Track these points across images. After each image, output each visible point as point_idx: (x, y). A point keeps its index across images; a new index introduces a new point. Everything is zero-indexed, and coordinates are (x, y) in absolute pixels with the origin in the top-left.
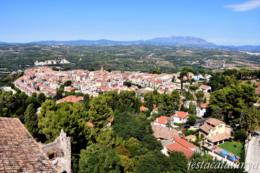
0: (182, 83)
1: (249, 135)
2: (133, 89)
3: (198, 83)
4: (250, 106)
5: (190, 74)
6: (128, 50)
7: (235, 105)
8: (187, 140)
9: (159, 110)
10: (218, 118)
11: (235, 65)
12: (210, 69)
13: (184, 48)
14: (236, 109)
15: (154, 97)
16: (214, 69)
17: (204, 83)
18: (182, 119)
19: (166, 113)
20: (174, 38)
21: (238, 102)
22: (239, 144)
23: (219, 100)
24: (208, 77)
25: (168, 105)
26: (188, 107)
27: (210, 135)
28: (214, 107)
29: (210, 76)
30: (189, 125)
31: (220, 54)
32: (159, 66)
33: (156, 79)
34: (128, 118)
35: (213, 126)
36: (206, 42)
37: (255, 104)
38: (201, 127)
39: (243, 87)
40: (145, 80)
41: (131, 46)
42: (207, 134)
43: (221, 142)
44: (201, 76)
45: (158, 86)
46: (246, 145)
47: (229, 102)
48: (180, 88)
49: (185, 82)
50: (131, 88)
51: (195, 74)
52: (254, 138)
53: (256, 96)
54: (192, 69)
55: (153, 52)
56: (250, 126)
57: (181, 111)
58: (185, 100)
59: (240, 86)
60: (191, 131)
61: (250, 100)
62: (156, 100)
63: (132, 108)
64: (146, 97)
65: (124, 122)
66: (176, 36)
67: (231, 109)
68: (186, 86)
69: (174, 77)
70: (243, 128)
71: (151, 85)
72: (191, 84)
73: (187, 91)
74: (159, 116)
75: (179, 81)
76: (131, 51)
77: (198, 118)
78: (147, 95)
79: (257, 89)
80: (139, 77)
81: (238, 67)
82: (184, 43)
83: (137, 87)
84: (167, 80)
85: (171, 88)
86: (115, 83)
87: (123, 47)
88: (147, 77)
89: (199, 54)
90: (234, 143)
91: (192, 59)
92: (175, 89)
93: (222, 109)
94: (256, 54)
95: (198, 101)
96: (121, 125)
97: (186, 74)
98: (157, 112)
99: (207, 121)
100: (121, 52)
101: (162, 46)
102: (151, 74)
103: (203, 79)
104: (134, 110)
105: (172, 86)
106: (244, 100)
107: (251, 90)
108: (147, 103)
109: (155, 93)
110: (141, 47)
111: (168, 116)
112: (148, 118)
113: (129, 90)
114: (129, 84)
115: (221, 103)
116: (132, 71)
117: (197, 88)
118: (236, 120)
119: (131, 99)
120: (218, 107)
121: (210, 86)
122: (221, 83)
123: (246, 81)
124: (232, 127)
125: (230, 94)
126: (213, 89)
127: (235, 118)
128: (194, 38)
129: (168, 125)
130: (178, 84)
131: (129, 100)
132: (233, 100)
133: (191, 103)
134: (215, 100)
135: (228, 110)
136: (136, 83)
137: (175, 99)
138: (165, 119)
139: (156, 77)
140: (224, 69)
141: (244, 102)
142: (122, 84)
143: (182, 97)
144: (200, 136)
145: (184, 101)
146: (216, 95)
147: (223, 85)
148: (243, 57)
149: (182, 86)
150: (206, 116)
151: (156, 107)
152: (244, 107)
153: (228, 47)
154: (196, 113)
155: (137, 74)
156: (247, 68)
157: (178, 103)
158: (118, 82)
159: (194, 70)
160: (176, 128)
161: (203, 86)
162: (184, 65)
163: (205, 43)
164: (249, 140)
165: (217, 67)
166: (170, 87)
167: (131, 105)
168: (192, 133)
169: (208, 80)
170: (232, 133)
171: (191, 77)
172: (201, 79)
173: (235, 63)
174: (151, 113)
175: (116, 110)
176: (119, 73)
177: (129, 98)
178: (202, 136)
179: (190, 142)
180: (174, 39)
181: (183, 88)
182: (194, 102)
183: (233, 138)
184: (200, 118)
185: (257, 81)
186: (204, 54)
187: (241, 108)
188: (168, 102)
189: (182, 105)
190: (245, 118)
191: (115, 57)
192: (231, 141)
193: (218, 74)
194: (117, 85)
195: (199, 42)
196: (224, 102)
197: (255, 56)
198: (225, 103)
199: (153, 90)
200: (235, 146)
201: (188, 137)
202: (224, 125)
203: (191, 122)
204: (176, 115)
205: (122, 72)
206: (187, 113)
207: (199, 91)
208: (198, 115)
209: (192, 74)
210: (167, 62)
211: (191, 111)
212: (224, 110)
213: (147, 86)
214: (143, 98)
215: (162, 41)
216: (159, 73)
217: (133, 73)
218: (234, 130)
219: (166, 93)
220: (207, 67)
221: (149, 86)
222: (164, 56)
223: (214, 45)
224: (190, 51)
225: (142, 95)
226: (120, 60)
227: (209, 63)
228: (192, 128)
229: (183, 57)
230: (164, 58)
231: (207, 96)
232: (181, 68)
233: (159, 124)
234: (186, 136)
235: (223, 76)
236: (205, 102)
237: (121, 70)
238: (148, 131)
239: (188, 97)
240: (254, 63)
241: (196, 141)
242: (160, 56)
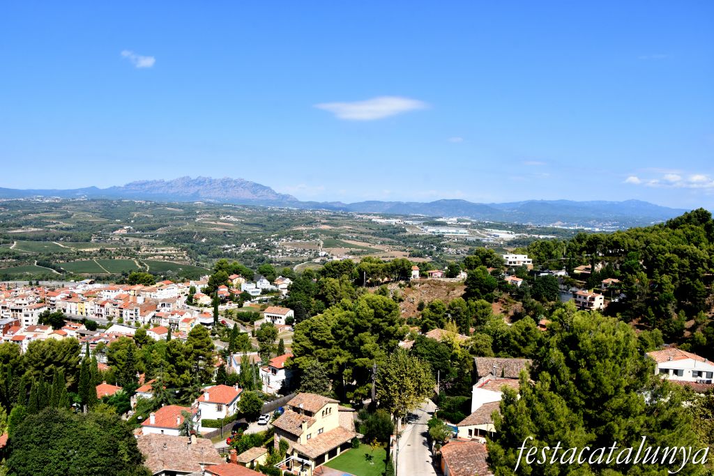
0: (215, 305)
1: (396, 422)
2: (70, 332)
3: (260, 301)
4: (391, 349)
5: (237, 280)
6: (52, 215)
7: (357, 351)
8: (244, 464)
9: (156, 390)
10: (318, 389)
11: (348, 250)
12: (288, 264)
13: (216, 210)
14: (360, 361)
15: (139, 353)
16: (298, 262)
17: (275, 302)
18: (224, 407)
19: (178, 396)
20: (188, 182)
21: (362, 343)
22: (376, 450)
23: (316, 342)
24: (284, 285)
25: (181, 370)
26: (238, 370)
27: (303, 439)
28: (306, 363)
29: (288, 281)
30: (243, 421)
31: (310, 223)
32: (148, 262)
33: (140, 300)
34: (58, 426)
35: (309, 414)
36: (273, 192)
37: (401, 344)
38: (277, 423)
39: (371, 304)
40: (108, 305)
41: (62, 205)
42: (295, 438)
43: (332, 453)
44: (264, 284)
45: (147, 318)
46: (393, 450)
47: (342, 346)
48: (211, 320)
49: (223, 302)
50: (65, 330)
51: (250, 278)
52: (409, 427)
53: (401, 322)
54: (240, 264)
55: (128, 222)
56: (397, 400)
57: (218, 384)
58: (228, 353)
59: (363, 303)
60: (252, 436)
61: (389, 335)
62: (144, 360)
63: (71, 394)
64: (115, 356)
65: (45, 442)
66: (194, 177)
67: (349, 364)
68: (228, 314)
69: (193, 290)
70: (381, 406)
71: (126, 317)
72: (240, 306)
73: (231, 327)
74: (157, 407)
75: (206, 300)
76: (61, 218)
77: (266, 398)
78: (116, 347)
79: (401, 305)
80: (89, 295)
81: (354, 254)
82: (215, 196)
83: (83, 328)
84: (173, 300)
85: (187, 320)
86: (10, 319)
87: (34, 207)
88: (113, 295)
89: (257, 225)
90: (365, 449)
91: (240, 239)
92: (197, 323)
93: (326, 364)
94: (393, 221)
95: (263, 352)
96: (36, 453)
97: (224, 281)
98: (149, 396)
99: (291, 403)
100: (27, 223)
101: (156, 205)
102: (126, 286)
103: (272, 292)
104: (77, 398)
105: (187, 315)
106: (377, 336)
107: (389, 309)
108: (117, 373)
109: (141, 338)
110: (93, 206)
111: (185, 403)
112: (124, 417)
113: (59, 337)
114: (56, 321)
115: (322, 351)
116: (67, 279)
117: (257, 316)
118: (362, 391)
119: (67, 365)
120: (316, 363)
121: (291, 307)
122: (317, 297)
123: (377, 288)
124: (357, 407)
125: (342, 324)
126: (299, 316)
127: (361, 383)
128: (241, 184)
129: (187, 430)
130: (206, 310)
131: (61, 370)
132: (351, 338)
133: (245, 359)
134: (307, 343)
135: (341, 367)
136: (79, 316)
137: (200, 351)
138: (174, 412)
139: (141, 294)
140: (323, 262)
141: (378, 342)
142: (34, 320)
143: (220, 345)
144: (277, 446)
145: (224, 355)
146: (307, 330)
147: (322, 304)
148: (364, 230)
149: (216, 313)
150: (287, 388)
151: (147, 380)
152: (377, 353)
153: (327, 206)
154: (260, 386)
155: (81, 288)
156: (375, 257)
157: (210, 361)
158: (21, 316)
159: (247, 269)
160: (209, 436)
161: (272, 310)
162: (219, 256)
163: (271, 197)
164: (399, 436)
165: (306, 256)
166: (182, 318)
167: (68, 384)
168: (256, 441)
169: (285, 292)
170: (357, 424)
171: (239, 286)
172: (265, 292)
173: (346, 245)
174: (133, 402)
175: (16, 408)
176: (22, 288)
177: (58, 364)
178: (284, 445)
179: (252, 467)
180: (187, 185)
181: (221, 319)
182: (254, 356)
183: (360, 436)
184: (273, 398)
185: (400, 286)
186: (269, 225)
187: (371, 357)
188: (179, 364)
189: (222, 368)
190: (384, 382)
191: (8, 240)
192: (356, 447)
193: (308, 275)
194: (18, 324)
195: (254, 192)
196: (329, 346)
197: (390, 226)
198: (333, 350)
199: (133, 332)
200: (369, 458)
201: (246, 456)
202: (335, 407)
203: (250, 412)
204: (206, 396)
205: (34, 283)
206: (236, 389)
207: (263, 325)
208: (266, 390)
209: (242, 280)
210: (171, 250)
211: (248, 381)
212: (331, 366)
213: (115, 320)
214: (105, 359)
215: (155, 192)
216: (147, 282)
217: (70, 285)
218: (362, 416)
219: (173, 338)
220: (279, 257)
221: (120, 322)
222: (160, 231)
223: (295, 202)
224: (232, 218)
225: (99, 350)
226: (26, 247)
227: (283, 249)
228: (254, 429)
229: (216, 235)
230: (161, 237)
231: (286, 334)
232: (209, 265)
233: (158, 431)
234: (239, 453)
235: (322, 279)
236: (281, 351)
237: (30, 278)
238: (126, 458)
239: (236, 342)
240: (391, 243)
241: (270, 463)
242: (149, 234)
